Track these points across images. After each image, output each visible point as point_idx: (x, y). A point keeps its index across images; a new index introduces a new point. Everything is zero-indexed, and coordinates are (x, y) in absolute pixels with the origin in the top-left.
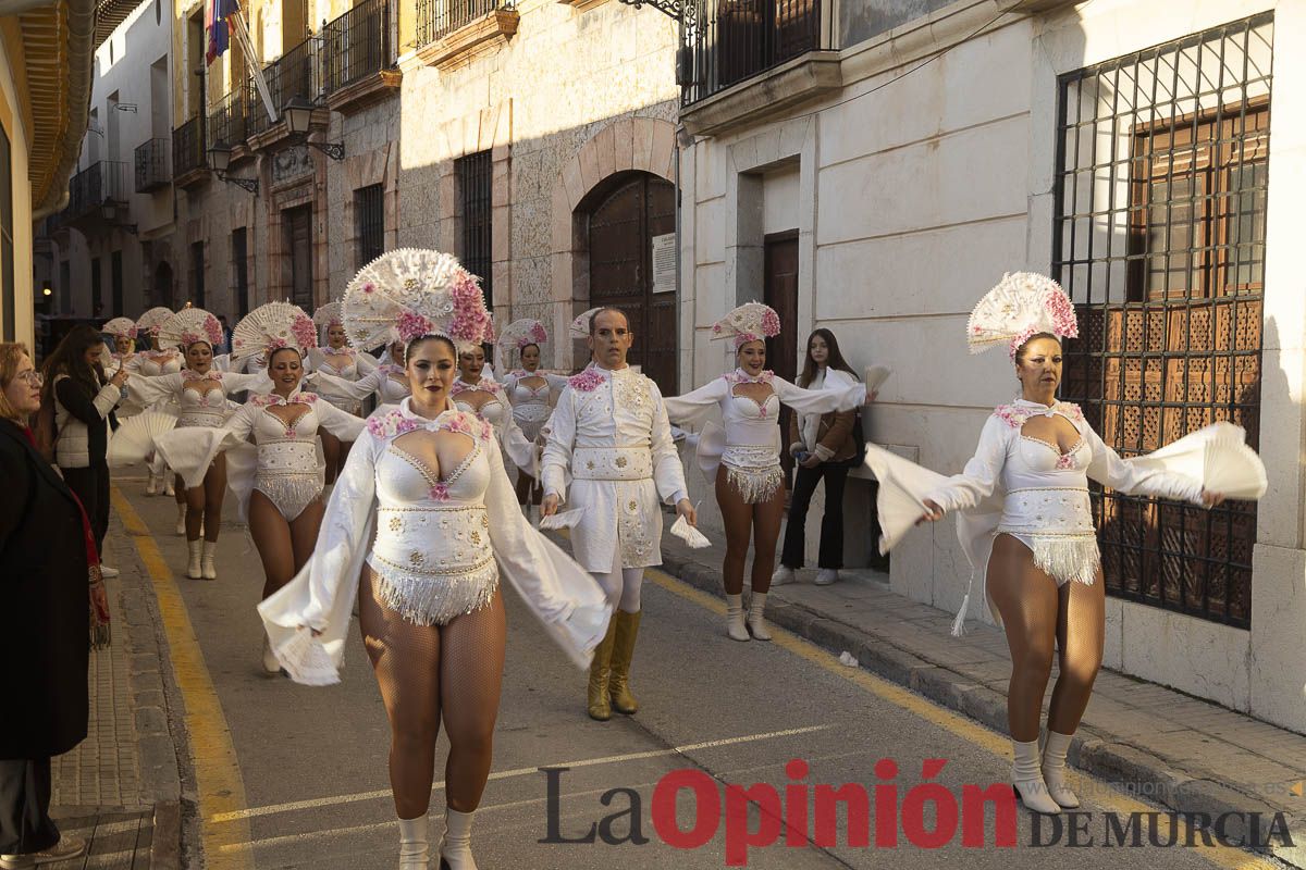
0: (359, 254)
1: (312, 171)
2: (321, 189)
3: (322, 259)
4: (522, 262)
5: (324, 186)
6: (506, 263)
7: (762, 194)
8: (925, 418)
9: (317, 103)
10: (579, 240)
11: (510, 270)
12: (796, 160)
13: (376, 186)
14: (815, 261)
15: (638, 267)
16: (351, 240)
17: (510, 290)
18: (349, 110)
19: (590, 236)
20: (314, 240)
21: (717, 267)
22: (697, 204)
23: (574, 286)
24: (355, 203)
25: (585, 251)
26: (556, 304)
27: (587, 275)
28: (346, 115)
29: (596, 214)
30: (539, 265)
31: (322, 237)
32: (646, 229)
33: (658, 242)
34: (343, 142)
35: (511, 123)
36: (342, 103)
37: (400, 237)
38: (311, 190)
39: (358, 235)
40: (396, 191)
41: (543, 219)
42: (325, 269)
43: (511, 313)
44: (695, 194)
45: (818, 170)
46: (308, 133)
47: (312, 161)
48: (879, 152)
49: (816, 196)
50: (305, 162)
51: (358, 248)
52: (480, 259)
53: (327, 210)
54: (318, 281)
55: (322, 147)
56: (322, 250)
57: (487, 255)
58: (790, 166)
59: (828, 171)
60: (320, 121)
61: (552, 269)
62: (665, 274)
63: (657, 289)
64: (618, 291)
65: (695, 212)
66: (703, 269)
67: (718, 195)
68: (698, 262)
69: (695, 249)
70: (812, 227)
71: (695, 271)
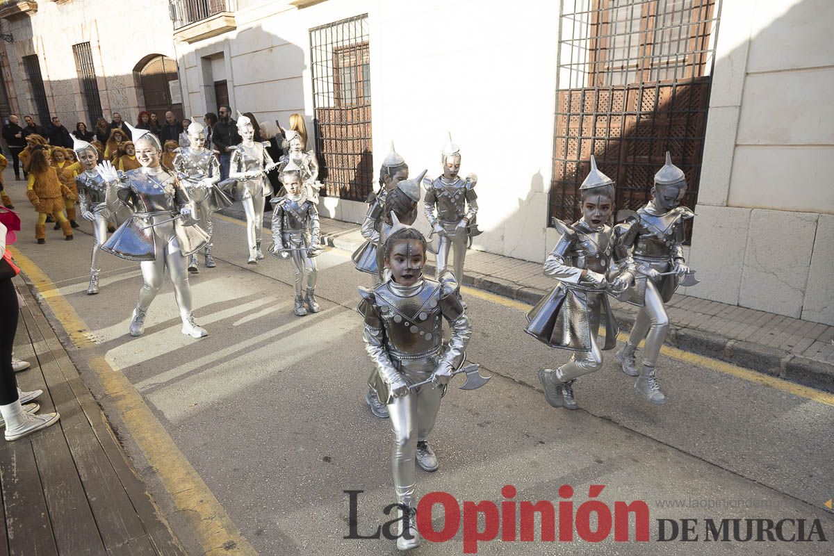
0: (31, 86)
2: (4, 57)
3: (11, 88)
4: (113, 91)
5: (5, 55)
6: (105, 91)
7: (211, 65)
10: (137, 81)
11: (107, 94)
12: (222, 53)
13: (33, 56)
14: (233, 92)
15: (164, 94)
16: (25, 80)
17: (109, 102)
18: (11, 19)
19: (142, 80)
20: (5, 79)
22: (186, 69)
23: (138, 101)
24: (24, 63)
25: (140, 87)
26: (130, 109)
27: (143, 96)
28: (10, 21)
29: (143, 72)
30: (120, 92)
31: (9, 79)
33: (171, 83)
34: (11, 34)
35: (97, 30)
36: (7, 15)
39: (29, 79)
40: (45, 59)
42: (14, 93)
44: (185, 66)
45: (231, 58)
49: (231, 67)
51: (30, 83)
52: (92, 90)
53: (9, 66)
54: (11, 98)
56: (10, 84)
58: (220, 56)
59: (235, 58)
61: (127, 94)
62: (176, 96)
63: (173, 102)
64: (157, 103)
65: (186, 72)
66: (192, 94)
67: (194, 66)
68: (189, 92)
69: (187, 86)
70: (231, 79)
71: (189, 95)
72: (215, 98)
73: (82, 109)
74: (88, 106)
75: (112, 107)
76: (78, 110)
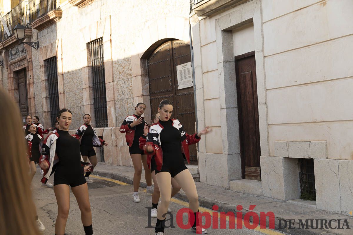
0: (47, 86)
1: (25, 55)
2: (30, 61)
3: (31, 90)
4: (119, 82)
5: (31, 60)
6: (112, 83)
7: (232, 38)
8: (329, 127)
9: (27, 27)
10: (144, 70)
11: (113, 86)
12: (251, 21)
13: (53, 57)
14: (264, 63)
15: (170, 79)
16: (44, 80)
17: (114, 94)
18: (40, 28)
19: (148, 68)
20: (28, 82)
21: (213, 72)
22: (202, 46)
23: (143, 90)
24: (45, 65)
25: (146, 75)
26: (135, 98)
27: (148, 84)
28: (39, 30)
29: (150, 59)
30: (126, 82)
31: (31, 81)
32: (173, 63)
33: (179, 68)
34: (38, 41)
35: (111, 25)
36: (38, 25)
37: (64, 77)
38: (26, 62)
39: (47, 78)
40: (62, 59)
41: (127, 63)
42: (33, 93)
43: (115, 103)
45: (263, 23)
46: (23, 39)
47: (25, 51)
49: (262, 35)
50: (23, 51)
51: (47, 84)
52: (100, 82)
53: (32, 69)
54: (30, 99)
55: (30, 44)
56: (31, 86)
57: (103, 81)
58: (248, 24)
59: (267, 23)
60: (28, 34)
61: (132, 83)
62: (183, 81)
63: (179, 88)
64: (162, 90)
65: (201, 50)
66: (206, 74)
67: (212, 42)
68: (204, 72)
69: (202, 66)
70: (262, 49)
71: (202, 76)
72: (235, 75)
73: (89, 102)
74: (94, 99)
75: (116, 98)
76: (85, 104)
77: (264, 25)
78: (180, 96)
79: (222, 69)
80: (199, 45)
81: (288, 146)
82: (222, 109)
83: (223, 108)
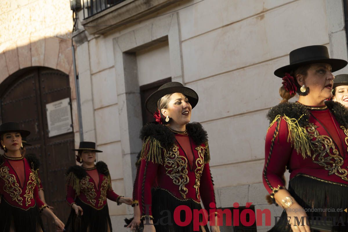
15: (37, 124)
21: (110, 108)
22: (92, 75)
32: (41, 101)
33: (50, 107)
44: (90, 70)
45: (181, 42)
48: (223, 27)
59: (188, 42)
62: (56, 124)
63: (51, 135)
65: (91, 79)
66: (100, 111)
67: (108, 67)
68: (96, 108)
69: (93, 100)
70: (180, 74)
71: (94, 113)
77: (183, 44)
78: (51, 146)
79: (124, 102)
80: (88, 73)
81: (219, 193)
82: (124, 155)
83: (126, 153)
